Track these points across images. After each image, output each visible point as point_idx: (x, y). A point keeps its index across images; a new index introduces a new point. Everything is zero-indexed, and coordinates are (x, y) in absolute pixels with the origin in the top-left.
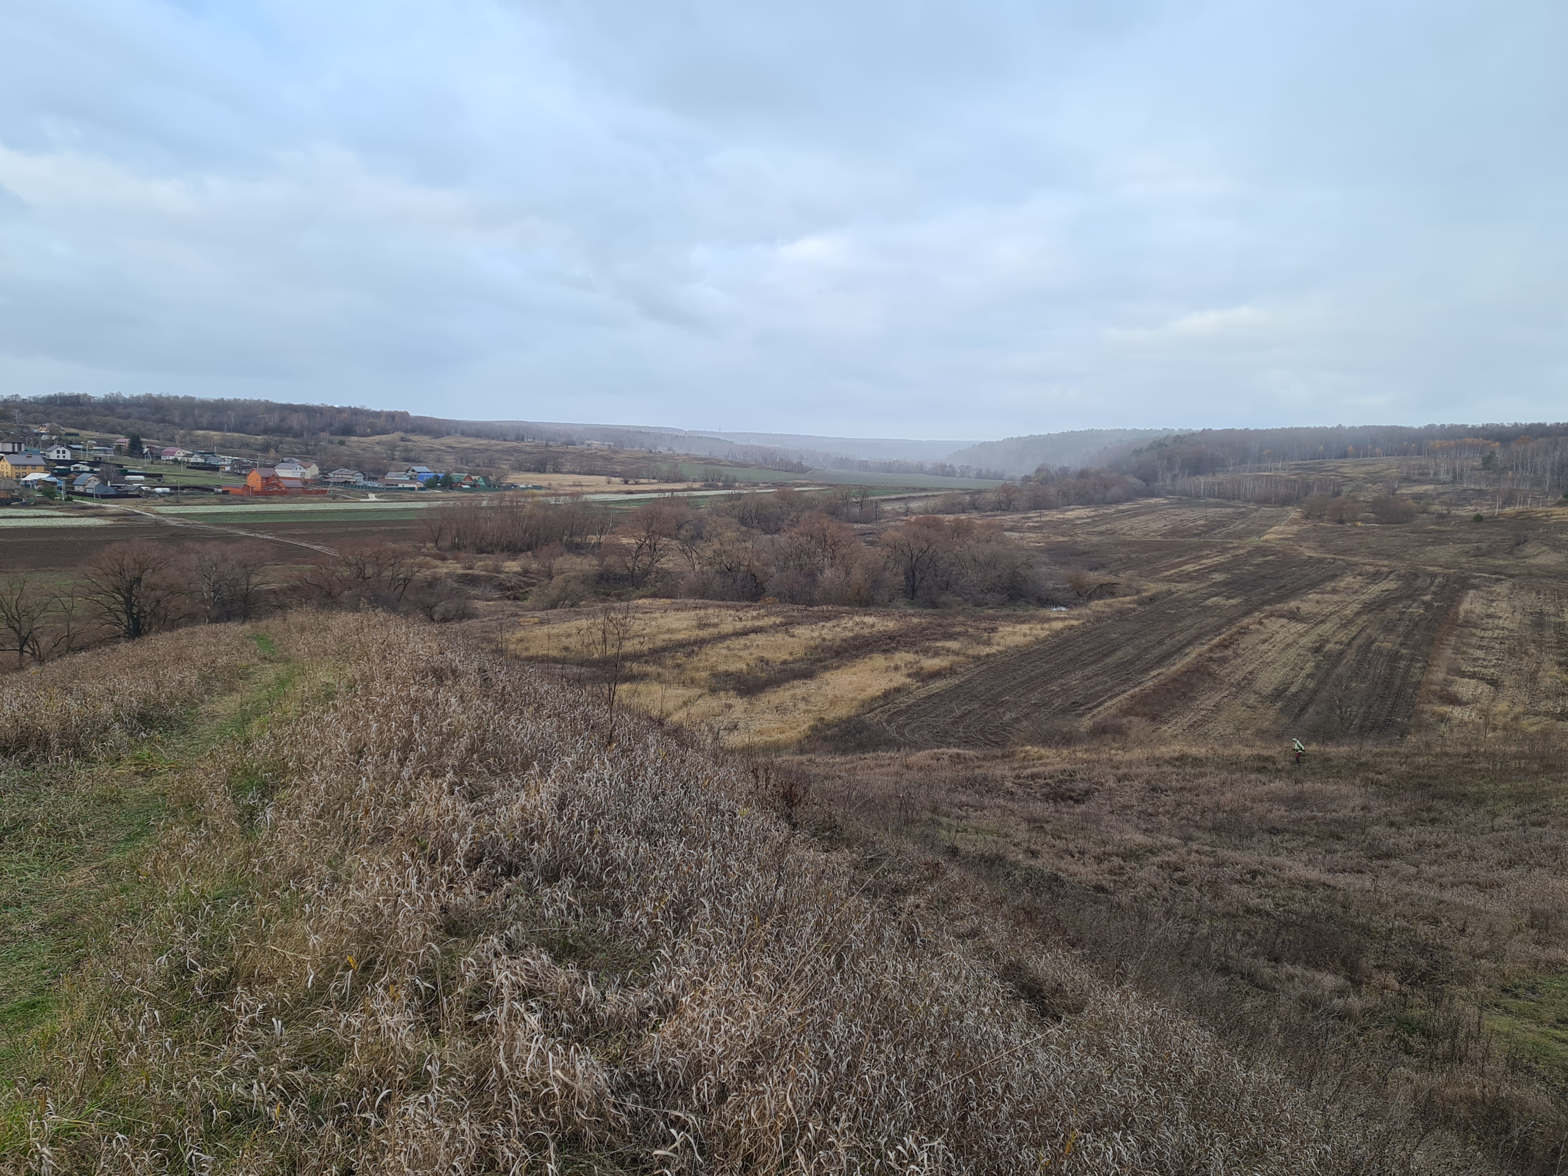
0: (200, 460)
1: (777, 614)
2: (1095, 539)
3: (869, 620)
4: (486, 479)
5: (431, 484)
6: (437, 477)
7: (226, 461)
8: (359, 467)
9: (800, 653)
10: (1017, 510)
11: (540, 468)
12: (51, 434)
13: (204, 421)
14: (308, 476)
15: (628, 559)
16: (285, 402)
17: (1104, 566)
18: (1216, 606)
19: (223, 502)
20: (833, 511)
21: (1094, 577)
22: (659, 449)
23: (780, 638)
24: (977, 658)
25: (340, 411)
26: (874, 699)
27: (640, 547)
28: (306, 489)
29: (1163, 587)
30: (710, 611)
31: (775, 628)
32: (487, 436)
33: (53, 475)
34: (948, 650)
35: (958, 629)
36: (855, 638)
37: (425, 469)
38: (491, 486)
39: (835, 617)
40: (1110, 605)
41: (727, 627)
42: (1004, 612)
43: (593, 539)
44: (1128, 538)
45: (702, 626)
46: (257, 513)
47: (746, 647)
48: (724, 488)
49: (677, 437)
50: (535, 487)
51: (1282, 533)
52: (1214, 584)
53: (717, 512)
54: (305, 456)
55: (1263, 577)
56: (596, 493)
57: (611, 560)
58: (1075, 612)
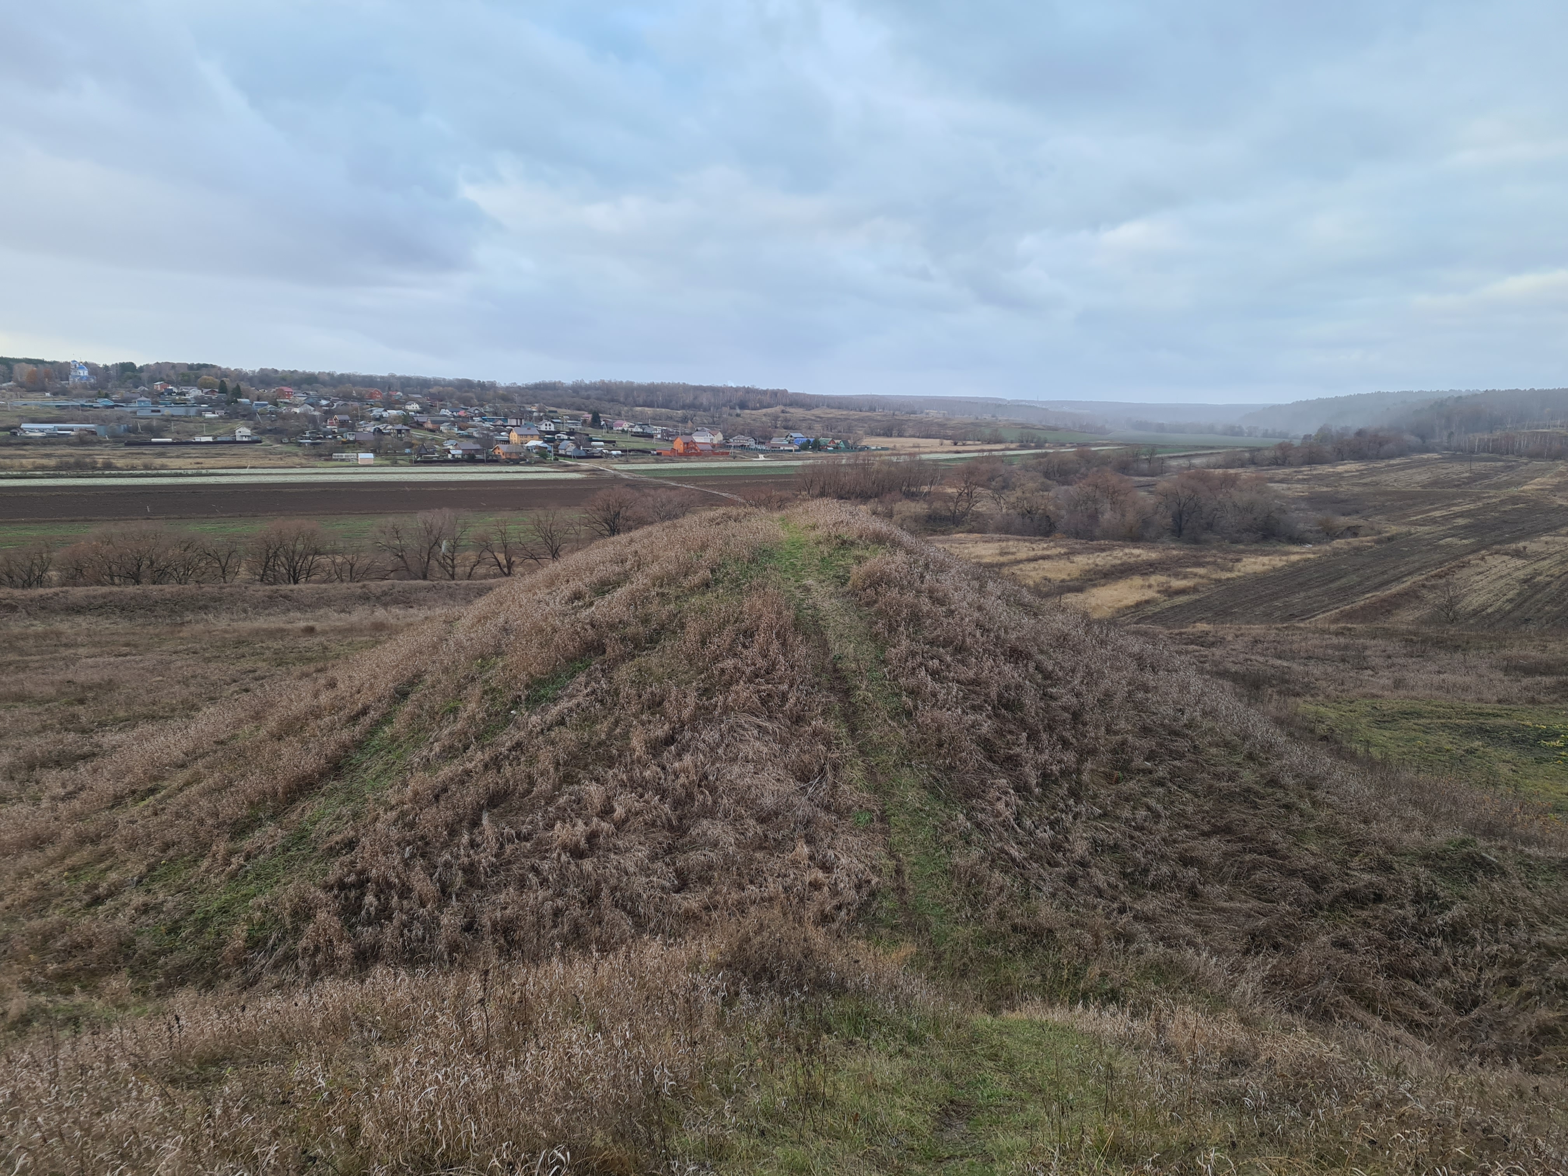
0: (640, 430)
1: (1062, 546)
2: (1357, 489)
3: (1137, 552)
4: (845, 442)
5: (804, 447)
6: (809, 441)
7: (657, 430)
8: (751, 434)
9: (1076, 574)
10: (1291, 465)
11: (888, 433)
12: (540, 412)
13: (641, 400)
14: (715, 442)
15: (950, 504)
16: (696, 384)
17: (1357, 512)
18: (1449, 546)
19: (657, 462)
20: (1125, 467)
21: (1343, 521)
22: (985, 416)
23: (1062, 564)
24: (1219, 581)
25: (737, 390)
26: (1128, 607)
27: (960, 494)
28: (714, 451)
29: (1404, 529)
30: (1011, 543)
31: (1060, 556)
32: (847, 408)
33: (545, 442)
34: (1196, 575)
35: (1208, 560)
36: (1122, 565)
37: (800, 435)
38: (849, 448)
39: (1109, 549)
40: (1349, 543)
41: (1022, 555)
42: (1254, 547)
43: (925, 489)
44: (1389, 489)
45: (1002, 554)
46: (681, 469)
47: (1035, 569)
48: (1036, 448)
49: (1000, 405)
50: (883, 449)
51: (1542, 484)
52: (1454, 528)
53: (1026, 468)
54: (713, 426)
55: (1505, 522)
56: (931, 452)
57: (937, 505)
58: (1317, 548)
